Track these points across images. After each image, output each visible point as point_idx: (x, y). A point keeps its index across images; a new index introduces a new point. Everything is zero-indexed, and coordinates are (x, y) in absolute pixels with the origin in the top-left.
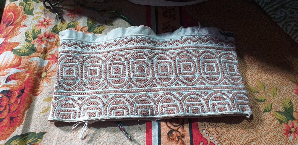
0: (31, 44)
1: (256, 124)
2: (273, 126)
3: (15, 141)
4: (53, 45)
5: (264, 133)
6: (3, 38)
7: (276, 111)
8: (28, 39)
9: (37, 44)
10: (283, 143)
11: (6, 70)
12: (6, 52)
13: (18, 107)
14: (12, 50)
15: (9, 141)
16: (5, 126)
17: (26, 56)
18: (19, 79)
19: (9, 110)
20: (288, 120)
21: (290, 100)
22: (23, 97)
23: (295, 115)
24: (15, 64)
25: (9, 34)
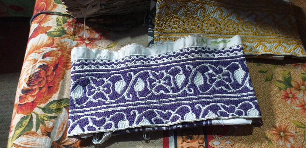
0: (62, 27)
1: (258, 91)
2: (273, 93)
3: (53, 104)
4: (81, 29)
5: (265, 98)
6: (37, 23)
7: (276, 81)
8: (59, 23)
9: (67, 28)
10: (281, 106)
11: (41, 48)
12: (40, 35)
13: (54, 78)
14: (46, 33)
15: (48, 104)
16: (44, 93)
17: (57, 37)
18: (53, 56)
19: (47, 81)
20: (287, 88)
21: (289, 72)
22: (57, 70)
23: (293, 83)
24: (49, 44)
25: (42, 20)
